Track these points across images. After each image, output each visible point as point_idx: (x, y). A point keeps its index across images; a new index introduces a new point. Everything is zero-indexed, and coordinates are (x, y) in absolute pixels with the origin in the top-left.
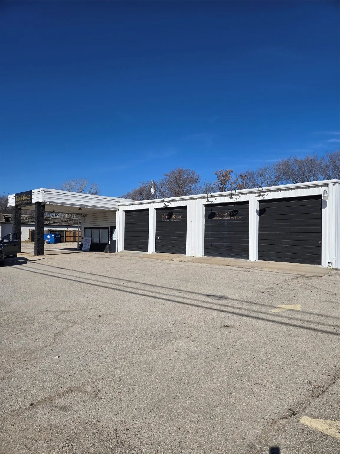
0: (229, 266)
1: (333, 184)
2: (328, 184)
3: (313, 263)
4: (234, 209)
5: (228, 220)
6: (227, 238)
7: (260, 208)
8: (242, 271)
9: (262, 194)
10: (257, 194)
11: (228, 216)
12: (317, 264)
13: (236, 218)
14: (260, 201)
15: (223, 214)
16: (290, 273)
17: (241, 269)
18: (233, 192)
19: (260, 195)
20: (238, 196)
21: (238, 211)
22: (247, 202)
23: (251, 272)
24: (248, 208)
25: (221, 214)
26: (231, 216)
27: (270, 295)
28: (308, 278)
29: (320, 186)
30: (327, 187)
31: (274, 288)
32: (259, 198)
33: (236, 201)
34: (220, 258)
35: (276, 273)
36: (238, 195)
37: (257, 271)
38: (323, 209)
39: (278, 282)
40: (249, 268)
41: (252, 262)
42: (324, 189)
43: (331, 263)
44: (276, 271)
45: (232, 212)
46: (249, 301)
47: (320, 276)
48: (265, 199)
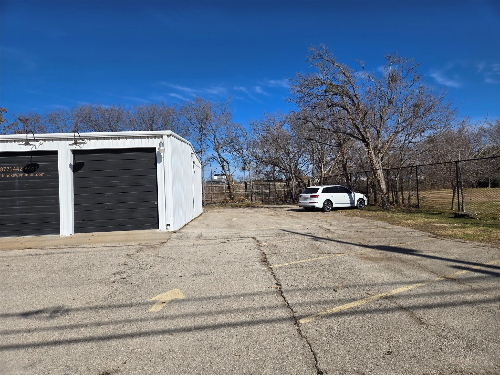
0: (30, 248)
1: (167, 136)
2: (163, 136)
3: (149, 228)
4: (31, 162)
5: (20, 178)
6: (19, 206)
7: (74, 161)
8: (58, 253)
9: (79, 141)
10: (73, 142)
11: (19, 172)
12: (153, 229)
13: (35, 174)
14: (75, 152)
15: (10, 169)
16: (128, 245)
17: (54, 251)
18: (30, 136)
19: (76, 143)
20: (39, 143)
21: (38, 166)
22: (55, 153)
23: (73, 252)
24: (57, 161)
25: (7, 169)
26: (25, 171)
27: (127, 284)
28: (152, 247)
29: (154, 137)
30: (161, 139)
31: (124, 270)
32: (74, 147)
33: (34, 149)
34: (8, 238)
35: (109, 248)
36: (37, 140)
37: (82, 250)
38: (158, 164)
39: (122, 260)
40: (66, 247)
41: (66, 238)
42: (159, 140)
43: (169, 225)
44: (107, 245)
45: (28, 166)
46: (105, 303)
47: (163, 243)
48: (83, 148)
